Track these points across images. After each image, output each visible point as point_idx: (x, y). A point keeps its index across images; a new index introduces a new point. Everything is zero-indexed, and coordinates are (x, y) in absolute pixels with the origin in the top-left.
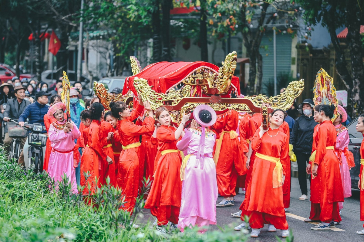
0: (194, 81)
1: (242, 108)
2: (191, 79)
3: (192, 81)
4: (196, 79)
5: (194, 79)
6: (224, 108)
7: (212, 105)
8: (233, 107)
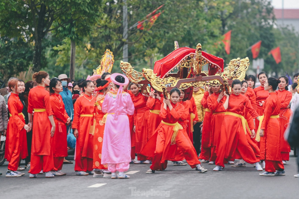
0: (189, 64)
1: (216, 83)
2: (186, 63)
3: (187, 64)
4: (190, 63)
5: (189, 63)
6: (205, 84)
7: (197, 83)
8: (210, 83)
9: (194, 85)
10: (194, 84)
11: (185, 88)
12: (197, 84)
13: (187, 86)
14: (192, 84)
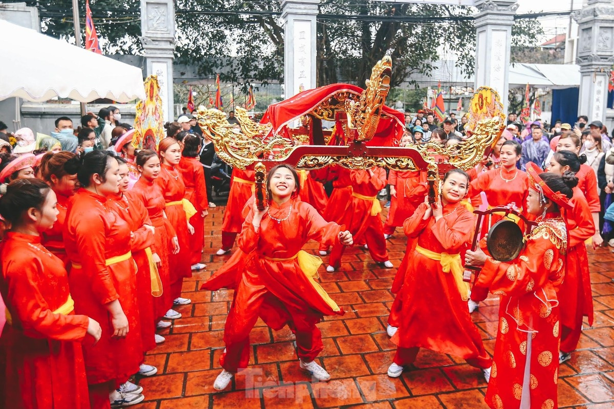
0: (333, 114)
1: (403, 165)
2: (328, 111)
3: (329, 114)
4: (336, 112)
6: (372, 164)
7: (350, 160)
8: (387, 163)
9: (343, 163)
10: (341, 161)
11: (314, 166)
12: (351, 163)
13: (320, 165)
14: (335, 160)
